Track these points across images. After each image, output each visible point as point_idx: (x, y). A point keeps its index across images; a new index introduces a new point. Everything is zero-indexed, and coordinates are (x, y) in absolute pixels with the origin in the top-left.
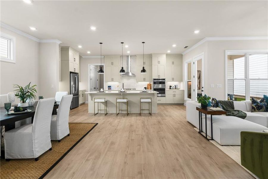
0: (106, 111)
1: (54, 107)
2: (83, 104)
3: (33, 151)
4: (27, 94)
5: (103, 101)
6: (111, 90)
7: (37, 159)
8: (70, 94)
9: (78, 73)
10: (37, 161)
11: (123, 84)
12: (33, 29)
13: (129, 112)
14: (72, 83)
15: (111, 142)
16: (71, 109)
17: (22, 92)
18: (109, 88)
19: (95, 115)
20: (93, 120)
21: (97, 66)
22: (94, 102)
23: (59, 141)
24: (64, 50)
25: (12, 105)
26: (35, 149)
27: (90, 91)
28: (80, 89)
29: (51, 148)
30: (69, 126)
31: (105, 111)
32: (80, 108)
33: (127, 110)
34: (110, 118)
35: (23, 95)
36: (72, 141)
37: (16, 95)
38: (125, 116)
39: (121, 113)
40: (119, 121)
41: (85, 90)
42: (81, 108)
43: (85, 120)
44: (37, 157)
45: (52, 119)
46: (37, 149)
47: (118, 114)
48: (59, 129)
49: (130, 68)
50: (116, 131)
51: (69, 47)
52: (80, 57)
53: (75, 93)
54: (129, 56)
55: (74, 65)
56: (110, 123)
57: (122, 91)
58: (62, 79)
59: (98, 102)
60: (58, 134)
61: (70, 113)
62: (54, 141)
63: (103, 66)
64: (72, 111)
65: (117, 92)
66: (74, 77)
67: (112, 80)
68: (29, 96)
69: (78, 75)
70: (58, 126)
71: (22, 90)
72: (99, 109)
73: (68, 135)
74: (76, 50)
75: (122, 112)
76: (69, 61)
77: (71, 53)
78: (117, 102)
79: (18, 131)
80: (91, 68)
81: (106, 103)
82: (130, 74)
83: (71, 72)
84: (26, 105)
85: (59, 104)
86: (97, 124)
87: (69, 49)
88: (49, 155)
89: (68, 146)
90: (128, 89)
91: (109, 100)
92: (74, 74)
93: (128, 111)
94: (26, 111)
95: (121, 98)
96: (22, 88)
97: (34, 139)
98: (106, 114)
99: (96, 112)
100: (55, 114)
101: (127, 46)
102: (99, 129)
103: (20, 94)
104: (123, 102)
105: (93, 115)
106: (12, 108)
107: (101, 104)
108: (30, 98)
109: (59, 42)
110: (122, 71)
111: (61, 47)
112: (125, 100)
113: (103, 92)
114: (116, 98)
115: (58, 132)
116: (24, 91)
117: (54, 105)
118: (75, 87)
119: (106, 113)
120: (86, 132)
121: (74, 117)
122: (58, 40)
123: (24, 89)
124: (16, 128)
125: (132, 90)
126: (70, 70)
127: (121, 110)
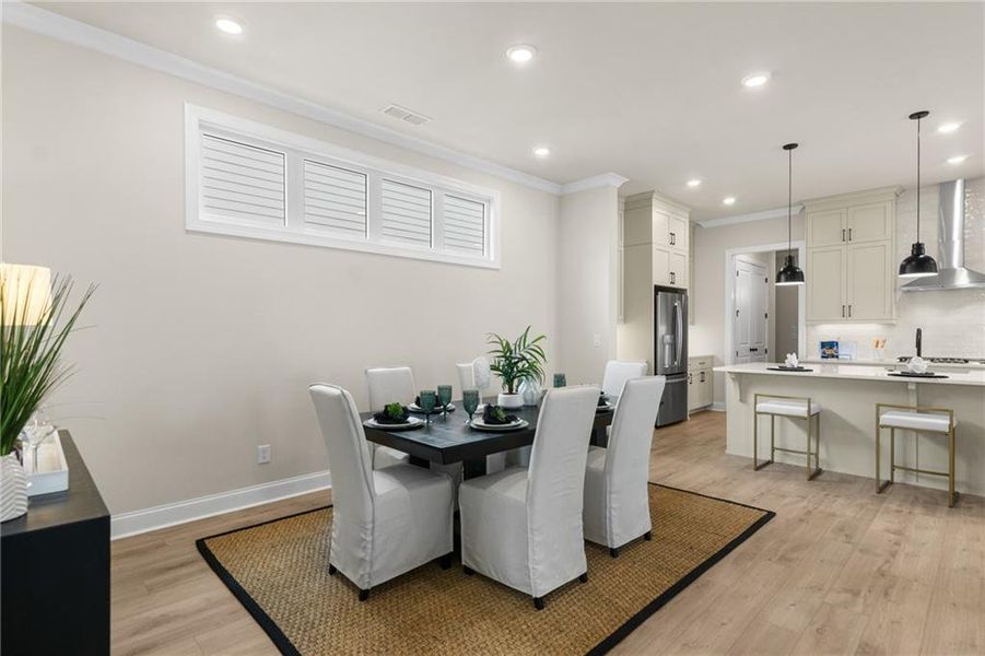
0: (812, 457)
1: (596, 418)
2: (704, 411)
3: (528, 568)
4: (520, 365)
5: (800, 409)
6: (835, 360)
7: (539, 603)
8: (656, 374)
9: (686, 290)
10: (539, 609)
11: (919, 332)
12: (542, 152)
13: (960, 490)
14: (662, 329)
15: (859, 646)
16: (657, 427)
17: (507, 358)
18: (829, 352)
19: (757, 469)
20: (750, 491)
21: (764, 256)
22: (756, 413)
23: (614, 553)
24: (635, 208)
25: (480, 397)
26: (536, 567)
27: (735, 363)
28: (691, 354)
29: (585, 574)
30: (651, 497)
31: (809, 459)
32: (691, 425)
33: (952, 474)
34: (840, 500)
35: (511, 368)
36: (660, 568)
37: (494, 368)
38: (937, 503)
39: (904, 485)
40: (896, 527)
41: (712, 357)
42: (696, 429)
43: (714, 483)
44: (539, 595)
45: (589, 460)
46: (540, 568)
47: (884, 487)
48: (614, 505)
49: (963, 246)
50: (885, 584)
51: (653, 191)
52: (694, 227)
53: (671, 367)
54: (953, 183)
55: (669, 262)
56: (841, 529)
57: (909, 367)
58: (627, 315)
59: (773, 415)
60: (610, 527)
61: (653, 443)
62: (596, 548)
63: (797, 250)
64: (662, 437)
65: (882, 374)
66: (671, 304)
67: (846, 313)
68: (525, 373)
69: (686, 298)
70: (610, 493)
71: (507, 352)
72: (775, 446)
73: (647, 536)
74: (676, 202)
75: (913, 481)
76: (654, 245)
77: (659, 216)
78: (879, 427)
79: (492, 487)
80: (740, 266)
81: (814, 423)
82: (963, 280)
83: (658, 289)
84: (518, 401)
85: (616, 407)
86: (771, 515)
87: (654, 202)
88: (579, 601)
89: (644, 587)
90: (945, 360)
91: (831, 408)
92: (670, 294)
93: (952, 483)
94: (513, 423)
95: (905, 408)
96: (508, 344)
97: (532, 530)
98: (815, 475)
99: (764, 456)
100: (600, 446)
101: (949, 128)
102: (785, 547)
103: (503, 366)
104: (918, 431)
105: (748, 467)
106: (481, 407)
107: (790, 423)
108: (530, 377)
109: (616, 182)
110: (918, 261)
111: (623, 201)
112: (941, 423)
113: (800, 369)
114: (878, 406)
115: (610, 519)
116: (513, 355)
117: (598, 412)
118: (674, 345)
119: (813, 467)
120: (721, 546)
121: (668, 460)
122: (617, 173)
123: (513, 348)
124: (488, 472)
125: (971, 364)
126: (654, 279)
127: (907, 469)
